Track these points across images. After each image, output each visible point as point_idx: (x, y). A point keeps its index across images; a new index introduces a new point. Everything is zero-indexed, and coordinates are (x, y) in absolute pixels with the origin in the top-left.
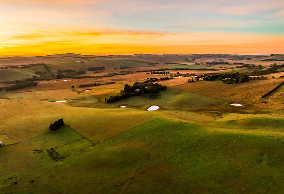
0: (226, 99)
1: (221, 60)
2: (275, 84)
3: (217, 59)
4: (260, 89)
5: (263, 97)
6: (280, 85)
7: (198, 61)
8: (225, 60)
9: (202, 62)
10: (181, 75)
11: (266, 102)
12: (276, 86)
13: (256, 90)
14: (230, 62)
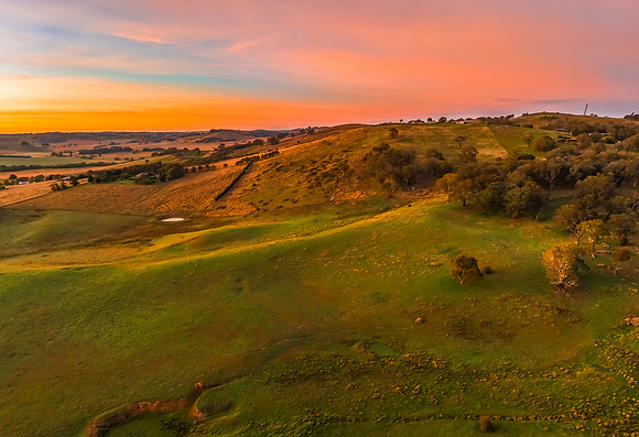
0: (150, 213)
1: (113, 143)
2: (230, 176)
3: (103, 143)
4: (208, 187)
5: (216, 200)
6: (239, 177)
7: (58, 147)
8: (123, 144)
9: (69, 149)
10: (24, 180)
11: (224, 207)
12: (233, 178)
13: (201, 189)
14: (134, 146)
